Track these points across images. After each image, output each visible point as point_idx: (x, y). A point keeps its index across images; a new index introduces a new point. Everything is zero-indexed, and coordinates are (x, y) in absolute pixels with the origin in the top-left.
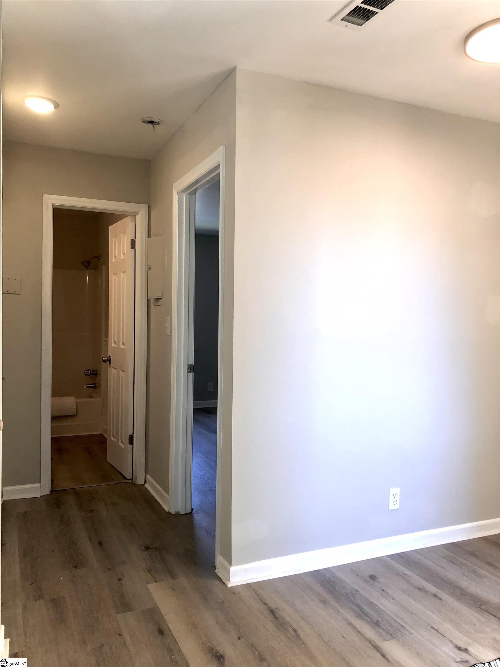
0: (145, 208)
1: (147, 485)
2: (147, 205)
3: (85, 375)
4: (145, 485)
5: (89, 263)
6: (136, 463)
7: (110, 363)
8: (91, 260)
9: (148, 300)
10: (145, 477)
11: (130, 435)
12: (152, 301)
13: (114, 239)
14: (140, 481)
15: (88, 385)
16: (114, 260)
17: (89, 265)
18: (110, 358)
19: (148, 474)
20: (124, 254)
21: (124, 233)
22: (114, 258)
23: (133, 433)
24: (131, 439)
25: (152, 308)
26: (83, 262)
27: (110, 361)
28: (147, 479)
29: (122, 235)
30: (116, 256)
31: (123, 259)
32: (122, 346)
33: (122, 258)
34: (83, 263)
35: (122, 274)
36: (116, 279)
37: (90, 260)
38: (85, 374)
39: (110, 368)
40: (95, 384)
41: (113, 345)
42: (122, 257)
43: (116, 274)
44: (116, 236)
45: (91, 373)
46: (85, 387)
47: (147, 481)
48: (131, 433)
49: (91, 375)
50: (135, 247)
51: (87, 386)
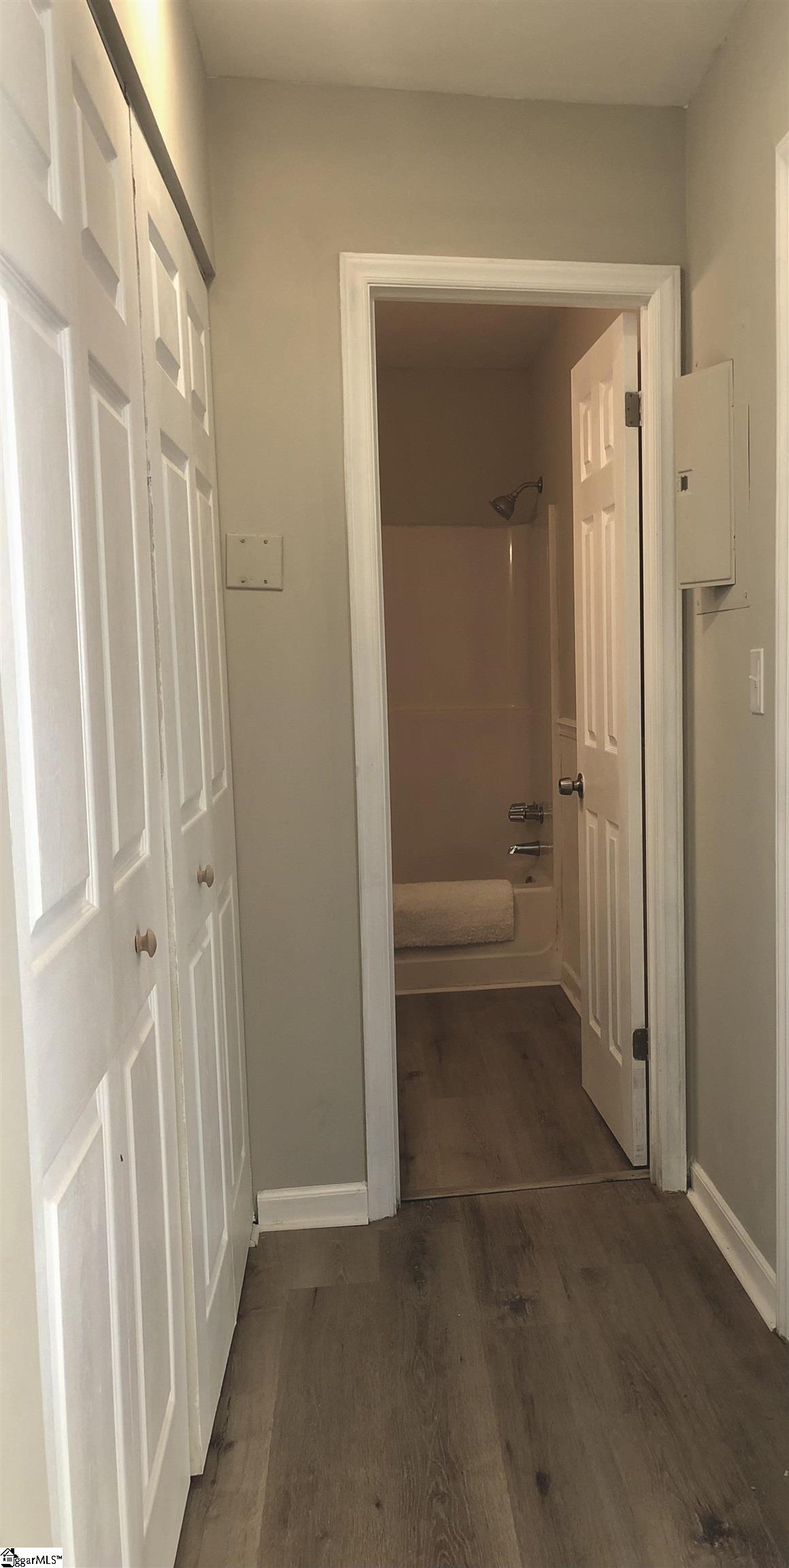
0: (671, 277)
1: (694, 1197)
2: (678, 267)
3: (512, 820)
4: (689, 1195)
5: (511, 501)
6: (658, 1117)
7: (581, 796)
8: (518, 493)
9: (686, 595)
10: (689, 1170)
11: (636, 1031)
12: (697, 597)
13: (583, 407)
14: (672, 1178)
15: (519, 848)
16: (584, 476)
17: (513, 509)
18: (582, 782)
19: (697, 1161)
20: (608, 447)
21: (608, 377)
22: (583, 467)
23: (647, 1025)
24: (641, 1044)
25: (698, 621)
26: (494, 501)
27: (580, 789)
28: (694, 1179)
29: (603, 386)
30: (589, 460)
31: (609, 467)
32: (609, 748)
33: (604, 462)
34: (494, 504)
35: (605, 517)
36: (591, 533)
37: (515, 494)
38: (509, 817)
39: (582, 810)
40: (537, 843)
41: (588, 742)
42: (605, 460)
43: (589, 520)
44: (586, 397)
45: (525, 816)
46: (512, 852)
47: (694, 1184)
48: (638, 1023)
49: (526, 820)
50: (640, 419)
51: (517, 851)
